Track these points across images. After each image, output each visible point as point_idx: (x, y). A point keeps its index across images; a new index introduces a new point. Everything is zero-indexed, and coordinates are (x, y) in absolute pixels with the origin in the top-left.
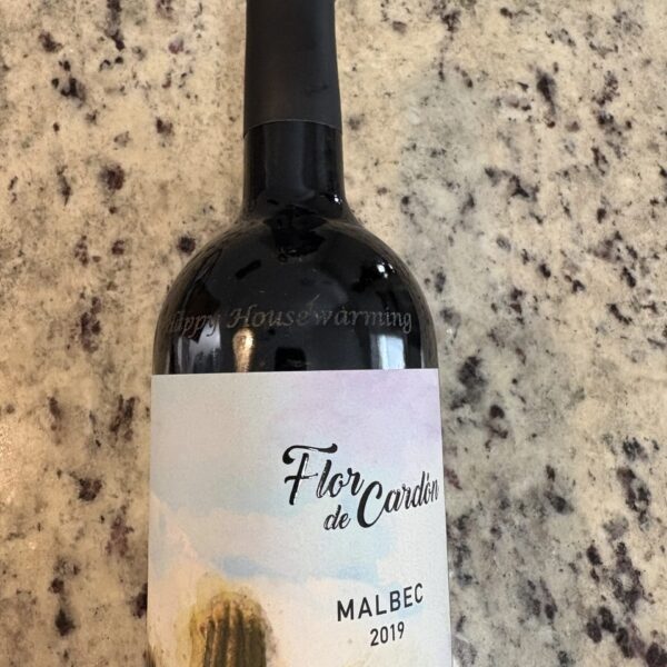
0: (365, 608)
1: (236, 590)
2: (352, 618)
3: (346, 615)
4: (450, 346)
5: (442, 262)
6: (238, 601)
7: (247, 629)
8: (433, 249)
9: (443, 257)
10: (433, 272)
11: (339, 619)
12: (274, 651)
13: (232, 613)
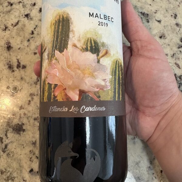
0: (97, 16)
1: (62, 11)
2: (93, 17)
3: (91, 16)
4: (178, 33)
5: (176, 11)
6: (63, 14)
7: (65, 20)
8: (173, 8)
9: (177, 10)
10: (173, 13)
11: (90, 17)
12: (72, 23)
13: (61, 17)
